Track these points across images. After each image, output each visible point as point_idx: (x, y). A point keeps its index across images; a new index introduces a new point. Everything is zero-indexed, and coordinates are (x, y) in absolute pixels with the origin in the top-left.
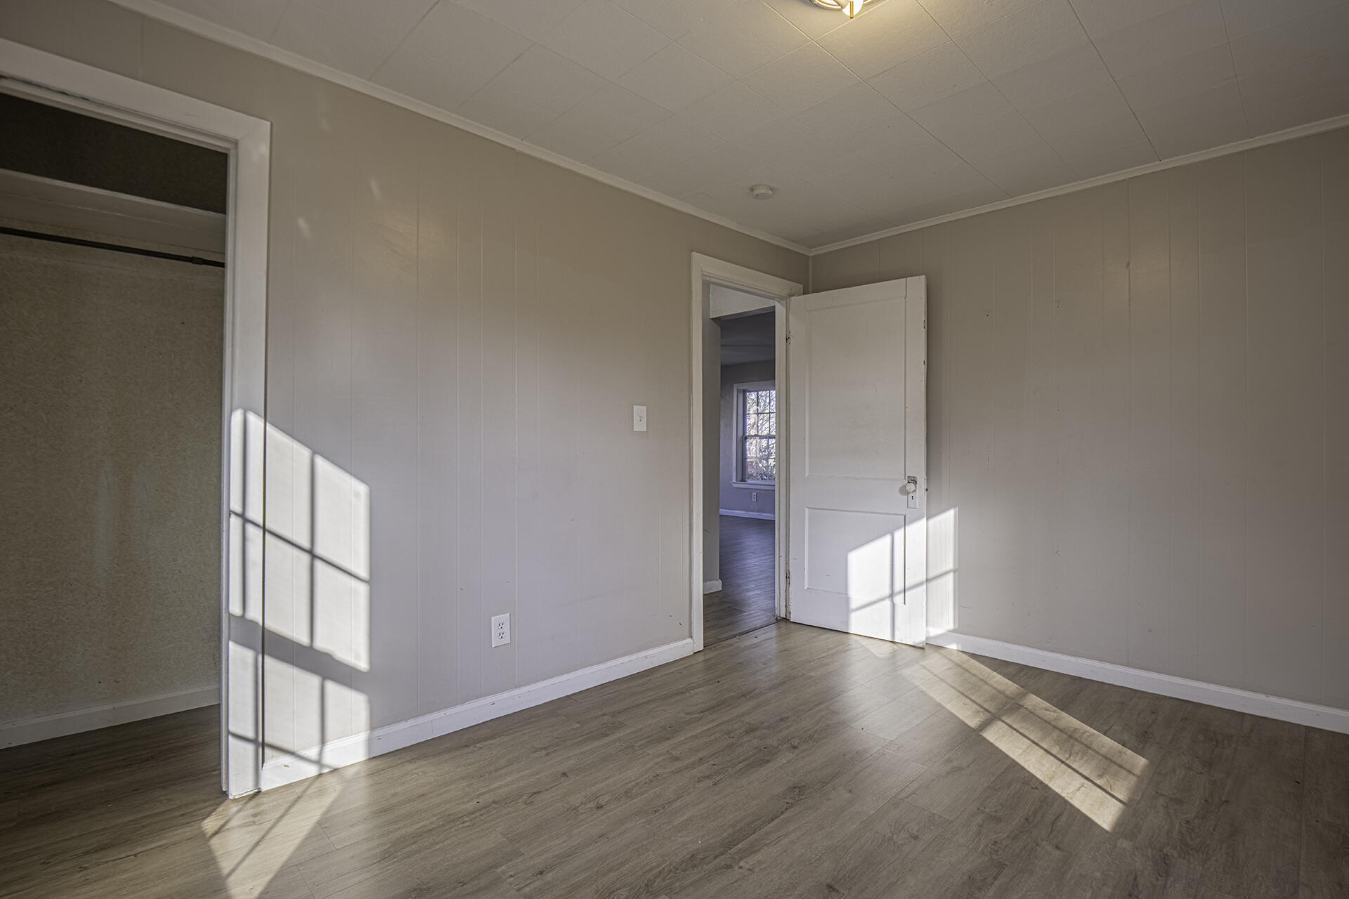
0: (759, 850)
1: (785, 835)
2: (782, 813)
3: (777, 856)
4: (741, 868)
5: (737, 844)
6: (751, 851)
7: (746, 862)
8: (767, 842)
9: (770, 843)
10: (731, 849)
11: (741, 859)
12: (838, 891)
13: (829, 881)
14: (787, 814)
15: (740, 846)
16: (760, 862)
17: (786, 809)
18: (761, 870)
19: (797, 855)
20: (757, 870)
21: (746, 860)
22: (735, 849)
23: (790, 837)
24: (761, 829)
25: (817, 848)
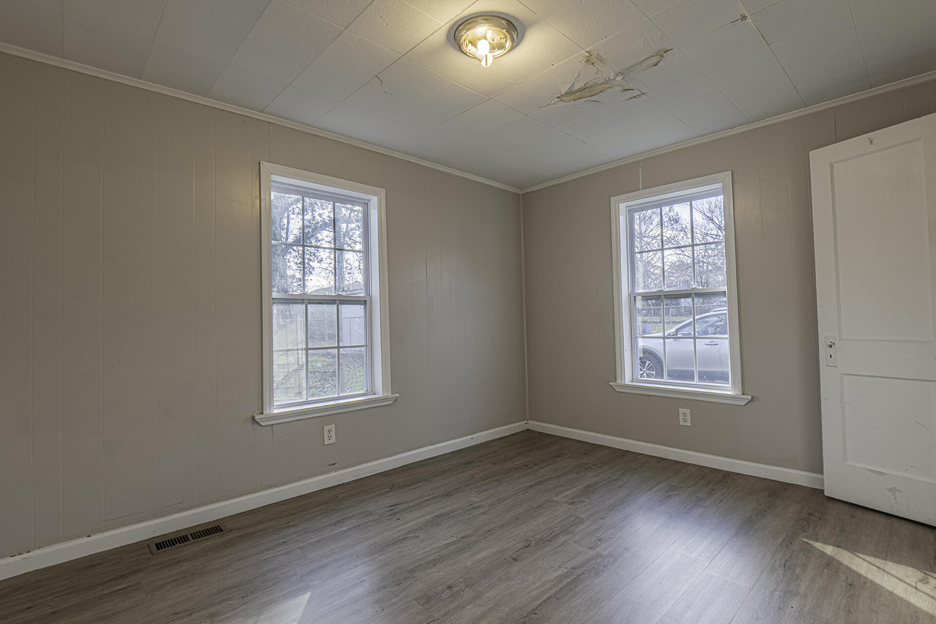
0: (556, 578)
1: (538, 587)
2: (540, 605)
3: (544, 575)
4: (566, 568)
5: (572, 581)
6: (561, 578)
7: (563, 571)
8: (551, 582)
9: (549, 582)
10: (575, 578)
11: (567, 572)
12: (512, 558)
13: (516, 563)
14: (536, 603)
15: (569, 580)
16: (555, 571)
17: (537, 608)
18: (554, 567)
19: (532, 575)
20: (556, 567)
21: (564, 572)
22: (572, 578)
23: (535, 586)
24: (557, 591)
25: (518, 580)
